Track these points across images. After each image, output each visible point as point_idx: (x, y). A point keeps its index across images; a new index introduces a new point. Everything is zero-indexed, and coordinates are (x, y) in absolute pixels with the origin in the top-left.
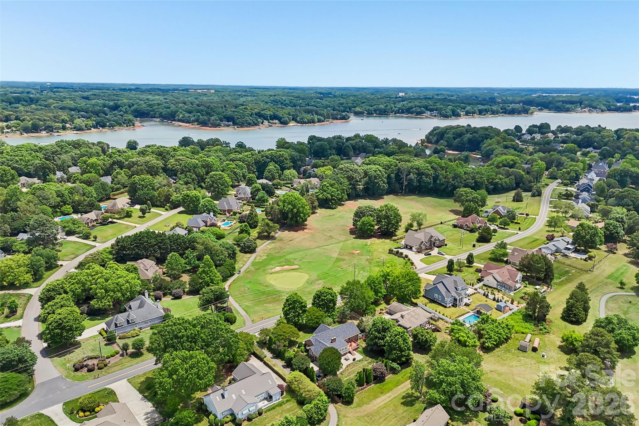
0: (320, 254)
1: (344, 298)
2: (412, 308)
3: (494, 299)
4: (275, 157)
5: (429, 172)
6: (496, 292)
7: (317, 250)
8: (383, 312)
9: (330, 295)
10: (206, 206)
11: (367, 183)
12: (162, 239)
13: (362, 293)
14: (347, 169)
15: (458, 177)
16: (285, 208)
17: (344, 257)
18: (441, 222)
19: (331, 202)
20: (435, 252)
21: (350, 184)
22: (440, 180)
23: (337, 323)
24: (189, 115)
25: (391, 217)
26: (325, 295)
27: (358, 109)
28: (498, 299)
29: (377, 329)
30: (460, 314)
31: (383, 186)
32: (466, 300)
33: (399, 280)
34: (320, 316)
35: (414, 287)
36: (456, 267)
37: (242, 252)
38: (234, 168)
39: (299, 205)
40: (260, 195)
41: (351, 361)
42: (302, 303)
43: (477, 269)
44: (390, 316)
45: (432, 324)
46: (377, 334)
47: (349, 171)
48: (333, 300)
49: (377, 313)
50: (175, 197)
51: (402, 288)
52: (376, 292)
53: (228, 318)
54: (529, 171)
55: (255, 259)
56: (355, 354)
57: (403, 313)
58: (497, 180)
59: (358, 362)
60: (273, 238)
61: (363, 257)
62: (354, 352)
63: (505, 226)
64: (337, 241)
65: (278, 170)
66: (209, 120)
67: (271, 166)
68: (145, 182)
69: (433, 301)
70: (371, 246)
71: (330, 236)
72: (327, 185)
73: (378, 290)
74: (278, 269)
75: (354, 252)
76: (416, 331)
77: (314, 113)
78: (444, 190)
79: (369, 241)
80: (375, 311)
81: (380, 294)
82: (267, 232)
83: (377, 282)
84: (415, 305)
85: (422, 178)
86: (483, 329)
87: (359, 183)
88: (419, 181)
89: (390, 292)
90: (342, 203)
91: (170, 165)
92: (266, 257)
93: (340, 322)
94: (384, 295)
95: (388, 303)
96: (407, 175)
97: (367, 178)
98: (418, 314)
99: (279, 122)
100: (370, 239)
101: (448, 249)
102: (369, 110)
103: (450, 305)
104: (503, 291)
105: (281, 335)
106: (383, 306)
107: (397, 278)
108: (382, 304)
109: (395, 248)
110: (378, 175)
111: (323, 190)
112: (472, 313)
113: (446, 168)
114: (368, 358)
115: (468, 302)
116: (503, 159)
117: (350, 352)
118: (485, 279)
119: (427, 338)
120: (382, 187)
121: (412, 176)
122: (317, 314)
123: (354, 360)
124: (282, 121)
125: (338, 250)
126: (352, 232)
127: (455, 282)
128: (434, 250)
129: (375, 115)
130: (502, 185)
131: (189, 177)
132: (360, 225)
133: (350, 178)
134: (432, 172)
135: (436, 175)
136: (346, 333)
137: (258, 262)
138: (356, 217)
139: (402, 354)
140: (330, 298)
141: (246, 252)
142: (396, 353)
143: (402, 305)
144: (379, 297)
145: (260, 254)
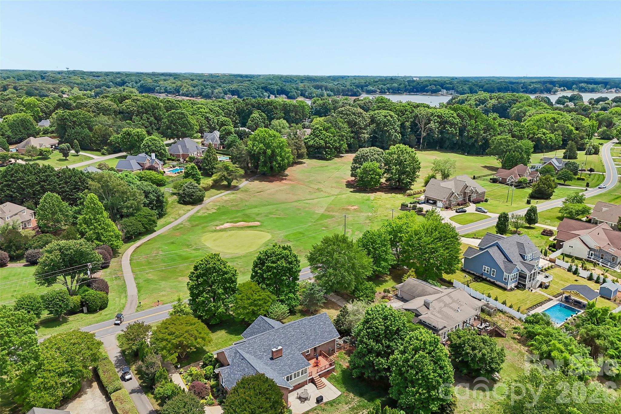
0: (299, 209)
1: (317, 268)
2: (443, 289)
3: (590, 278)
4: (263, 105)
5: (455, 121)
6: (589, 266)
7: (296, 204)
8: (390, 295)
9: (283, 260)
10: (149, 146)
11: (374, 132)
12: (46, 176)
13: (350, 259)
14: (348, 112)
15: (492, 128)
16: (255, 148)
17: (334, 214)
18: (474, 176)
19: (325, 151)
20: (471, 208)
21: (352, 132)
22: (468, 131)
23: (298, 315)
24: (193, 88)
25: (405, 161)
26: (274, 258)
27: (370, 88)
28: (598, 278)
29: (373, 333)
30: (535, 303)
31: (396, 135)
32: (540, 278)
33: (419, 239)
34: (259, 300)
35: (447, 251)
36: (511, 228)
37: (181, 203)
38: (206, 113)
39: (275, 145)
40: (230, 140)
41: (311, 404)
42: (226, 273)
43: (544, 232)
44: (402, 303)
45: (486, 321)
46: (374, 344)
47: (350, 115)
48: (290, 270)
49: (378, 297)
50: (114, 137)
51: (426, 253)
52: (377, 260)
53: (86, 300)
54: (578, 126)
55: (198, 212)
56: (324, 385)
57: (429, 298)
58: (539, 135)
59: (328, 408)
60: (235, 188)
61: (362, 214)
62: (323, 379)
63: (565, 181)
64: (327, 195)
65: (264, 119)
66: (213, 93)
67: (256, 114)
68: (78, 118)
69: (479, 278)
70: (375, 201)
71: (318, 189)
72: (320, 128)
73: (380, 256)
74: (227, 225)
75: (349, 207)
76: (460, 338)
77: (323, 88)
78: (473, 145)
79: (372, 196)
80: (374, 293)
81: (383, 264)
82: (226, 179)
83: (378, 242)
84: (449, 284)
85: (445, 128)
86: (599, 336)
87: (364, 131)
88: (441, 132)
89: (402, 261)
90: (341, 155)
91: (124, 106)
92: (215, 211)
93: (305, 313)
94: (391, 265)
95: (398, 279)
96: (426, 124)
97: (374, 125)
98: (457, 301)
99: (286, 97)
100: (374, 194)
101: (490, 205)
102: (382, 88)
103: (513, 285)
104: (601, 264)
105: (163, 340)
106: (390, 284)
107: (416, 235)
108: (386, 281)
109: (411, 203)
110: (389, 120)
111: (315, 135)
112: (555, 302)
113: (476, 118)
114: (352, 395)
115: (546, 281)
116: (541, 117)
117: (312, 381)
118: (566, 245)
119: (484, 355)
120: (393, 137)
121: (432, 125)
122: (256, 297)
123: (319, 400)
124: (289, 95)
125: (325, 206)
126: (349, 185)
127: (520, 246)
128: (469, 207)
129: (388, 93)
130: (546, 141)
131: (144, 120)
132: (361, 173)
133: (352, 124)
134: (458, 120)
135: (464, 125)
136: (308, 338)
137: (199, 217)
138: (356, 163)
139: (430, 396)
140: (284, 265)
141: (186, 203)
142: (417, 392)
143: (424, 283)
144: (383, 268)
145: (207, 206)
